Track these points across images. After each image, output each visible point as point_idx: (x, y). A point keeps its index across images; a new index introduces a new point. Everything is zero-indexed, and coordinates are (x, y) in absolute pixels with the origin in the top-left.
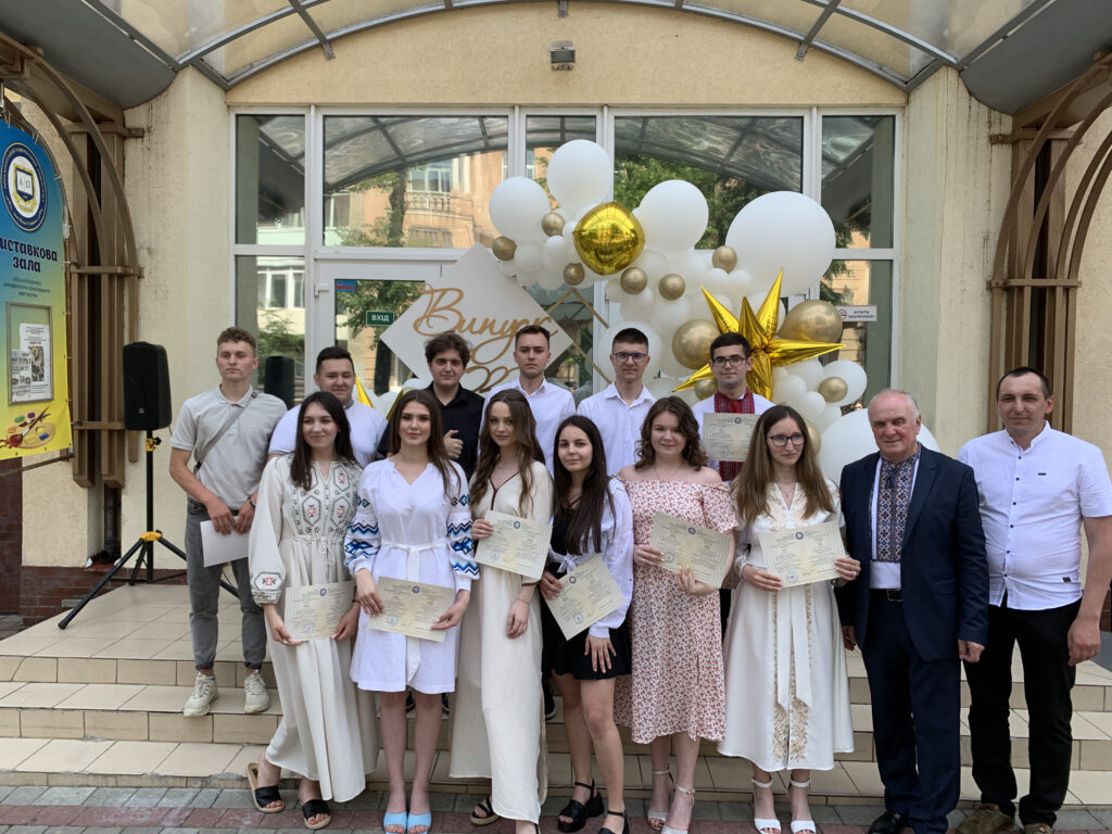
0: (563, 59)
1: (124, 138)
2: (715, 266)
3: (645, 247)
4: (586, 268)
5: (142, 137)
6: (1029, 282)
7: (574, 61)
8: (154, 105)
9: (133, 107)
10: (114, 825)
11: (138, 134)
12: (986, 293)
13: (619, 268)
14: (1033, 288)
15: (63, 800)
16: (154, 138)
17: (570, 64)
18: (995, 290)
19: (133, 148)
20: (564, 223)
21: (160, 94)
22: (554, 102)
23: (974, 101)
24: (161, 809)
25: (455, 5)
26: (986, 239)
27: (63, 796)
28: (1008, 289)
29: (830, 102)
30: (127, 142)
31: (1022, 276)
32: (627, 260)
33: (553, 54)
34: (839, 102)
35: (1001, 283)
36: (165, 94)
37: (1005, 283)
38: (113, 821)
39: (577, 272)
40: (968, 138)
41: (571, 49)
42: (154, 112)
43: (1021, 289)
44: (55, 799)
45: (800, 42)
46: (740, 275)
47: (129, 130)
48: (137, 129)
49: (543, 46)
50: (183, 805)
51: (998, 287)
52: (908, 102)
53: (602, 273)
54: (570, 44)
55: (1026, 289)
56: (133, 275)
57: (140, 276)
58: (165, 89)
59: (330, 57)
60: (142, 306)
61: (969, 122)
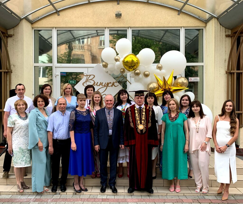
0: (119, 16)
1: (7, 37)
2: (157, 69)
3: (140, 64)
4: (125, 69)
5: (12, 37)
6: (236, 71)
7: (121, 16)
8: (15, 29)
9: (10, 29)
10: (19, 202)
11: (11, 36)
12: (226, 74)
13: (134, 69)
14: (237, 73)
15: (5, 198)
16: (15, 37)
17: (120, 17)
18: (227, 73)
19: (10, 40)
20: (120, 59)
21: (16, 26)
22: (116, 26)
23: (222, 26)
24: (29, 199)
25: (91, 2)
26: (225, 61)
27: (5, 197)
28: (231, 73)
29: (187, 26)
30: (8, 38)
31: (234, 70)
32: (135, 68)
33: (116, 14)
34: (189, 26)
35: (229, 72)
36: (17, 26)
37: (230, 72)
38: (18, 201)
39: (123, 71)
40: (220, 36)
41: (120, 13)
42: (15, 30)
43: (234, 73)
44: (3, 197)
45: (179, 11)
46: (163, 71)
47: (9, 35)
48: (11, 35)
49: (113, 12)
50: (33, 198)
51: (228, 73)
52: (206, 26)
53: (129, 71)
54: (120, 12)
55: (235, 73)
56: (10, 72)
57: (12, 72)
58: (18, 24)
59: (59, 15)
60: (12, 80)
61: (220, 32)
